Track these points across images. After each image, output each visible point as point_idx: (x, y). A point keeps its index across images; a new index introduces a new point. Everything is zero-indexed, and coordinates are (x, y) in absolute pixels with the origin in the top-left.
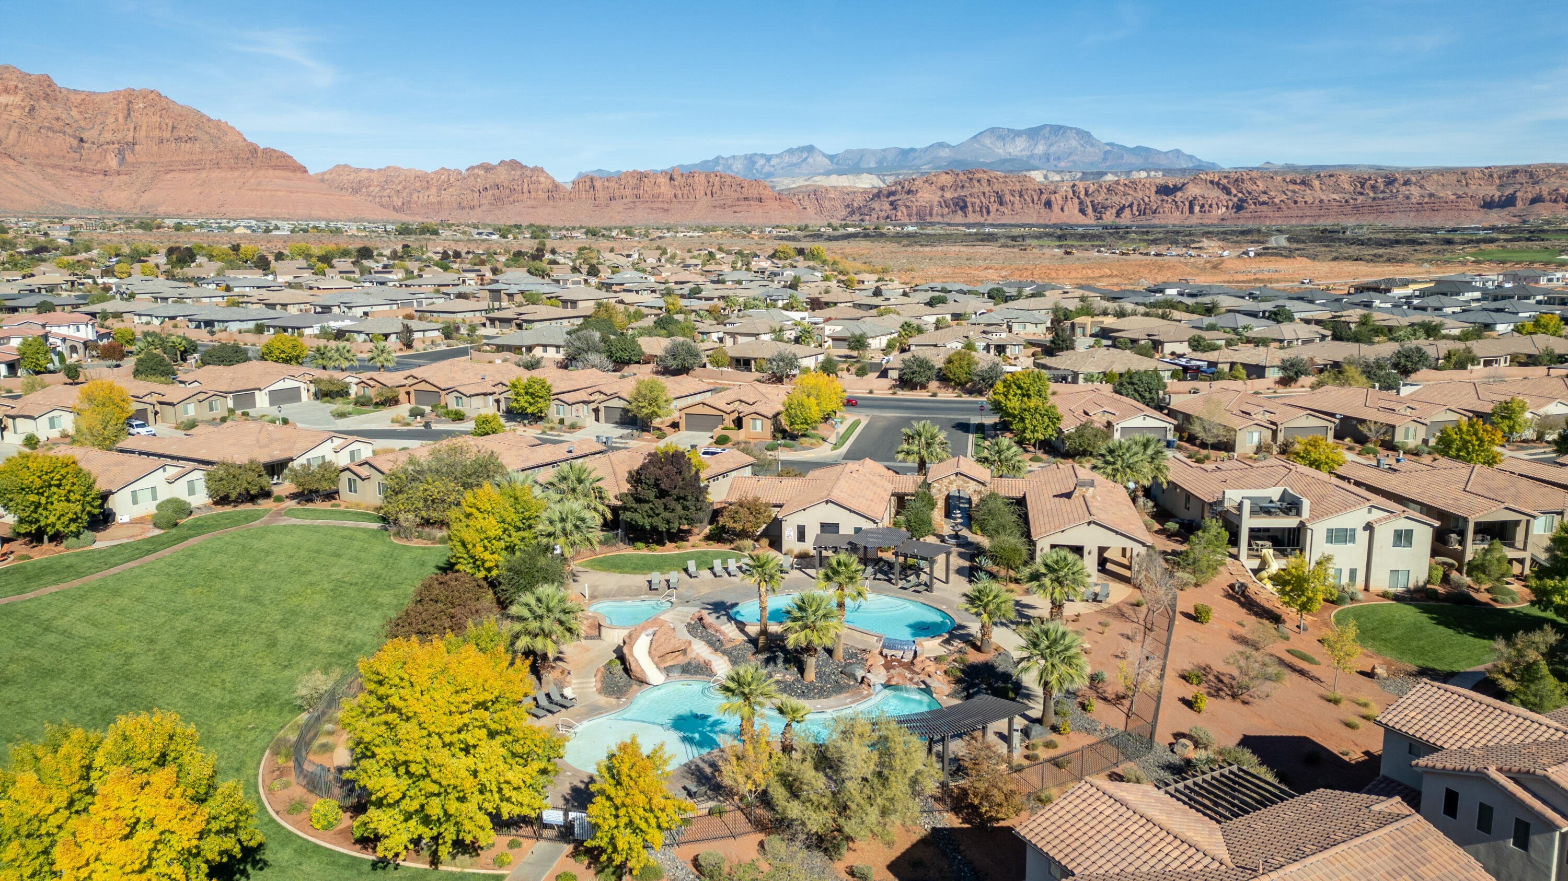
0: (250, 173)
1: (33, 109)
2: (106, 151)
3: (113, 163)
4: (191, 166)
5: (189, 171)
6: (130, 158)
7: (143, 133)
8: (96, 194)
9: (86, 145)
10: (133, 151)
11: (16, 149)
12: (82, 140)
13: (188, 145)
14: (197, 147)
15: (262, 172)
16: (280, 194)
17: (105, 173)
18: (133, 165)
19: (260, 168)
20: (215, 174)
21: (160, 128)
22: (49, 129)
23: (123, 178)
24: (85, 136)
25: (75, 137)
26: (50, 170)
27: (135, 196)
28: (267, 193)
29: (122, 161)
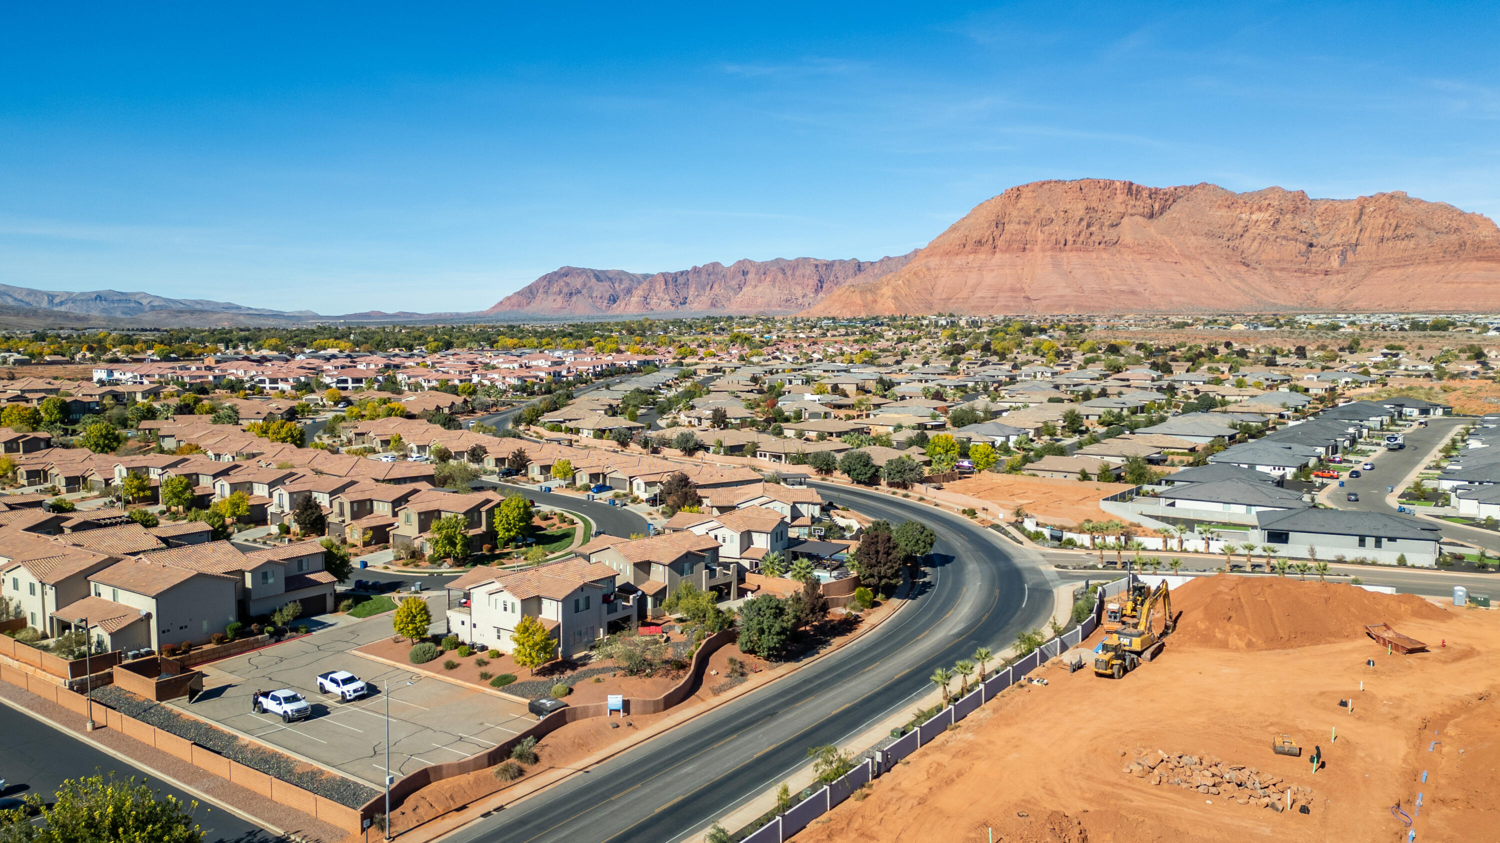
0: (1453, 266)
1: (1277, 221)
2: (1331, 253)
3: (1335, 263)
4: (1402, 262)
5: (1399, 267)
6: (1350, 257)
7: (1367, 234)
8: (1312, 292)
9: (1314, 249)
10: (1354, 251)
11: (1254, 257)
12: (1311, 245)
13: (1404, 243)
14: (1412, 244)
15: (1465, 264)
16: (1476, 286)
17: (1326, 273)
18: (1352, 264)
19: (1464, 260)
20: (1422, 269)
21: (1383, 228)
22: (1284, 238)
23: (1341, 276)
24: (1315, 242)
25: (1304, 243)
26: (1277, 273)
27: (1343, 293)
28: (1462, 286)
29: (1343, 261)
